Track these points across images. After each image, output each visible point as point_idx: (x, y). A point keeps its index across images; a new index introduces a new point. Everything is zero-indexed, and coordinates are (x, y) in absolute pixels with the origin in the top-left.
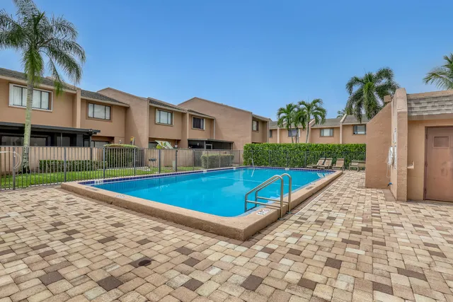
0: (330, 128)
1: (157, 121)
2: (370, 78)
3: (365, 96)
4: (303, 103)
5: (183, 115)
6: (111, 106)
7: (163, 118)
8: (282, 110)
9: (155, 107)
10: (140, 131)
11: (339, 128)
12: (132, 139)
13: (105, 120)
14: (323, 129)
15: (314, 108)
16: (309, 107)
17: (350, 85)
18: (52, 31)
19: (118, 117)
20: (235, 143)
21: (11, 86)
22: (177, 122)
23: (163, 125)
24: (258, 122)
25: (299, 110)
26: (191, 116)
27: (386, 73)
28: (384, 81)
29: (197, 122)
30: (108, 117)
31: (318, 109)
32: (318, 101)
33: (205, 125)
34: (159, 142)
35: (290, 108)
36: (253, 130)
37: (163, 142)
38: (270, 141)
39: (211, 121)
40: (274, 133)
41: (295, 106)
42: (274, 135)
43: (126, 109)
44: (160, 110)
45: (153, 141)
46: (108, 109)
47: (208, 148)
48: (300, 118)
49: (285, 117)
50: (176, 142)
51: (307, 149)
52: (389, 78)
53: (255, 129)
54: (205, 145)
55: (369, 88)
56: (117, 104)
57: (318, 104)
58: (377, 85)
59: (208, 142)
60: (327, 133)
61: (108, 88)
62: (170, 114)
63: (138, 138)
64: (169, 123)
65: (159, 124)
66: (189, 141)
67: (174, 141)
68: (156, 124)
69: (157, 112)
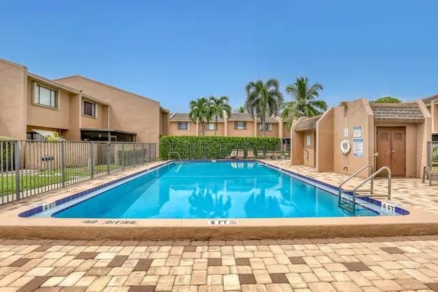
1: (36, 101)
2: (261, 84)
4: (212, 99)
5: (73, 96)
7: (44, 97)
9: (35, 79)
11: (223, 123)
16: (218, 102)
17: (248, 88)
20: (138, 135)
22: (63, 105)
23: (44, 107)
27: (274, 83)
29: (89, 105)
31: (224, 105)
32: (225, 98)
33: (97, 111)
37: (47, 132)
39: (104, 107)
41: (207, 101)
44: (39, 84)
47: (113, 140)
51: (222, 141)
52: (276, 87)
54: (110, 137)
57: (224, 101)
59: (113, 133)
60: (212, 127)
62: (53, 93)
64: (53, 105)
65: (39, 105)
66: (82, 131)
67: (58, 130)
68: (33, 104)
69: (36, 88)
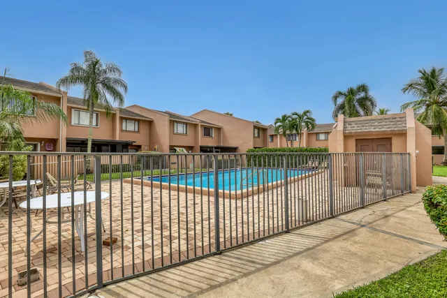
0: (325, 133)
1: (175, 132)
2: (351, 92)
3: (347, 107)
4: (295, 114)
5: (196, 125)
6: (139, 121)
7: (180, 129)
8: (278, 120)
9: (174, 120)
10: (162, 140)
12: (156, 147)
13: (134, 132)
14: (319, 133)
15: (305, 117)
16: (300, 117)
17: (336, 98)
18: (106, 72)
19: (144, 129)
20: (240, 148)
21: (73, 110)
22: (190, 131)
23: (180, 134)
24: (259, 130)
25: (293, 119)
26: (202, 126)
27: (363, 88)
28: (362, 95)
29: (207, 131)
30: (136, 130)
31: (308, 118)
32: (308, 112)
33: (213, 133)
34: (178, 149)
35: (285, 118)
36: (254, 137)
37: (181, 149)
38: (271, 146)
39: (219, 129)
40: (274, 137)
41: (289, 117)
42: (275, 140)
43: (150, 123)
44: (177, 122)
45: (172, 148)
46: (137, 123)
47: (217, 152)
48: (293, 126)
49: (280, 126)
50: (190, 148)
52: (366, 92)
53: (256, 135)
54: (214, 150)
55: (350, 101)
56: (144, 118)
57: (308, 114)
58: (358, 97)
59: (216, 148)
60: (322, 137)
61: (134, 106)
62: (185, 125)
63: (161, 146)
64: (185, 132)
65: (177, 134)
66: (201, 147)
67: (189, 147)
68: (174, 134)
69: (176, 124)
